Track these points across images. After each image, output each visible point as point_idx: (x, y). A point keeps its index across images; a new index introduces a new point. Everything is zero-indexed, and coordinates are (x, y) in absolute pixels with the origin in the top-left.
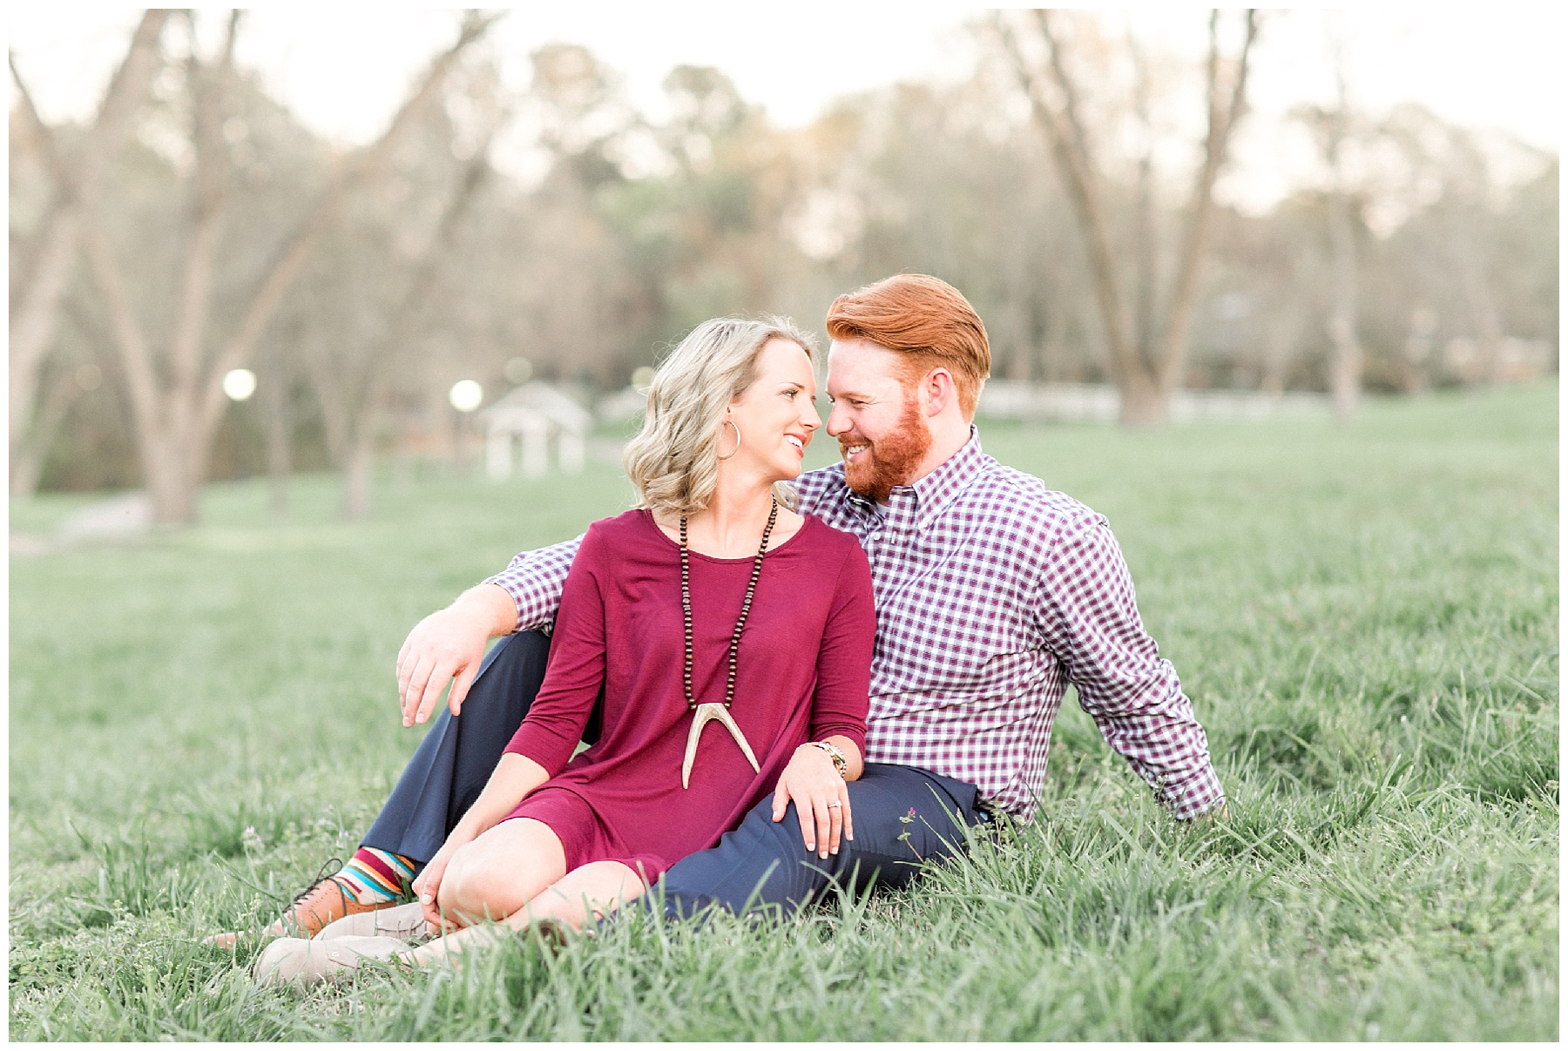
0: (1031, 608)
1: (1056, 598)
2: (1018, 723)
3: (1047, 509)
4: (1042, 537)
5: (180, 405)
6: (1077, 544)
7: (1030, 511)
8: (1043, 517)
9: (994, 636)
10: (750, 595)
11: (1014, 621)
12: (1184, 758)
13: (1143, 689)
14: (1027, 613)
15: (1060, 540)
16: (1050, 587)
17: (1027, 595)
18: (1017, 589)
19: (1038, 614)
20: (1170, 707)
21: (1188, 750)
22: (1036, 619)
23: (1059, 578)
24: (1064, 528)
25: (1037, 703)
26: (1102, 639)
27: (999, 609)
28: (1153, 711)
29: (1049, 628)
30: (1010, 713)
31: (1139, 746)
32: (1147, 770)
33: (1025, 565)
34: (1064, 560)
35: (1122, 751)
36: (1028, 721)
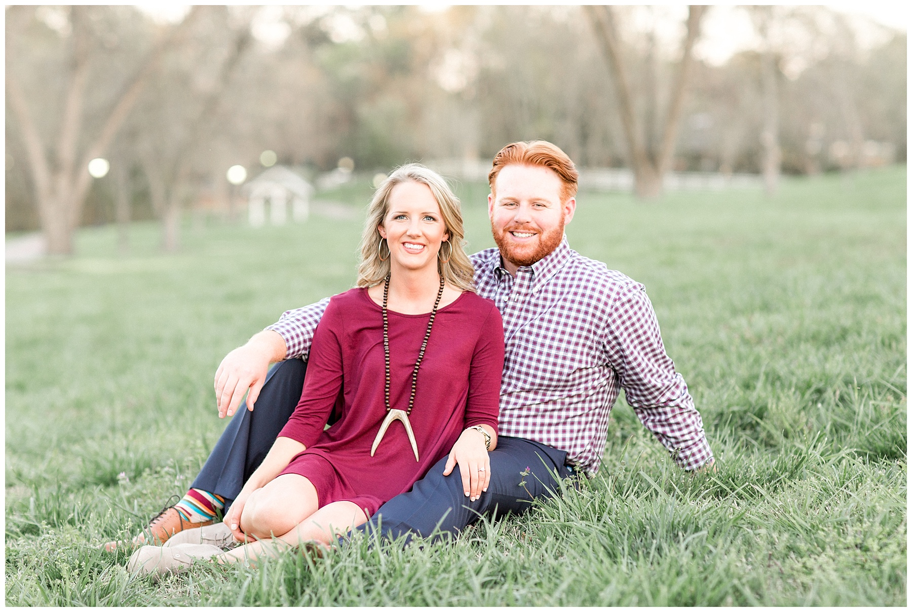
0: (602, 340)
2: (591, 412)
4: (609, 296)
5: (63, 182)
19: (605, 343)
20: (682, 401)
22: (604, 347)
23: (619, 322)
24: (621, 291)
25: (602, 399)
34: (621, 311)
36: (597, 411)
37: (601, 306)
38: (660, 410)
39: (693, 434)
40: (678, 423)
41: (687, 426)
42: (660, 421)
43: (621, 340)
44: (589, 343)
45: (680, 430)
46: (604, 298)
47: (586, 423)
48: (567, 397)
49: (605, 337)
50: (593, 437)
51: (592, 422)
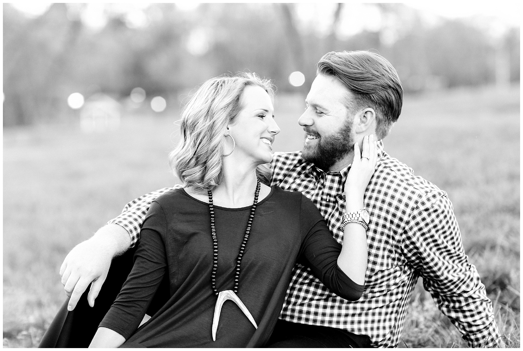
0: (399, 245)
1: (414, 239)
2: (391, 304)
3: (411, 188)
4: (407, 205)
6: (427, 210)
7: (401, 190)
8: (408, 193)
9: (379, 260)
10: (249, 229)
11: (391, 251)
12: (481, 318)
13: (461, 284)
14: (397, 247)
15: (417, 208)
16: (410, 234)
17: (397, 237)
18: (392, 233)
19: (403, 247)
21: (483, 315)
22: (402, 250)
24: (420, 201)
26: (439, 259)
27: (382, 245)
28: (466, 295)
29: (409, 255)
30: (387, 298)
31: (456, 312)
32: (459, 324)
33: (396, 221)
34: (419, 219)
35: (447, 314)
36: (397, 302)
37: (399, 214)
38: (455, 299)
39: (484, 319)
40: (470, 311)
41: (479, 313)
42: (454, 307)
43: (418, 245)
44: (389, 247)
45: (472, 316)
46: (402, 207)
47: (386, 314)
48: (370, 292)
49: (403, 242)
50: (392, 326)
51: (392, 313)
